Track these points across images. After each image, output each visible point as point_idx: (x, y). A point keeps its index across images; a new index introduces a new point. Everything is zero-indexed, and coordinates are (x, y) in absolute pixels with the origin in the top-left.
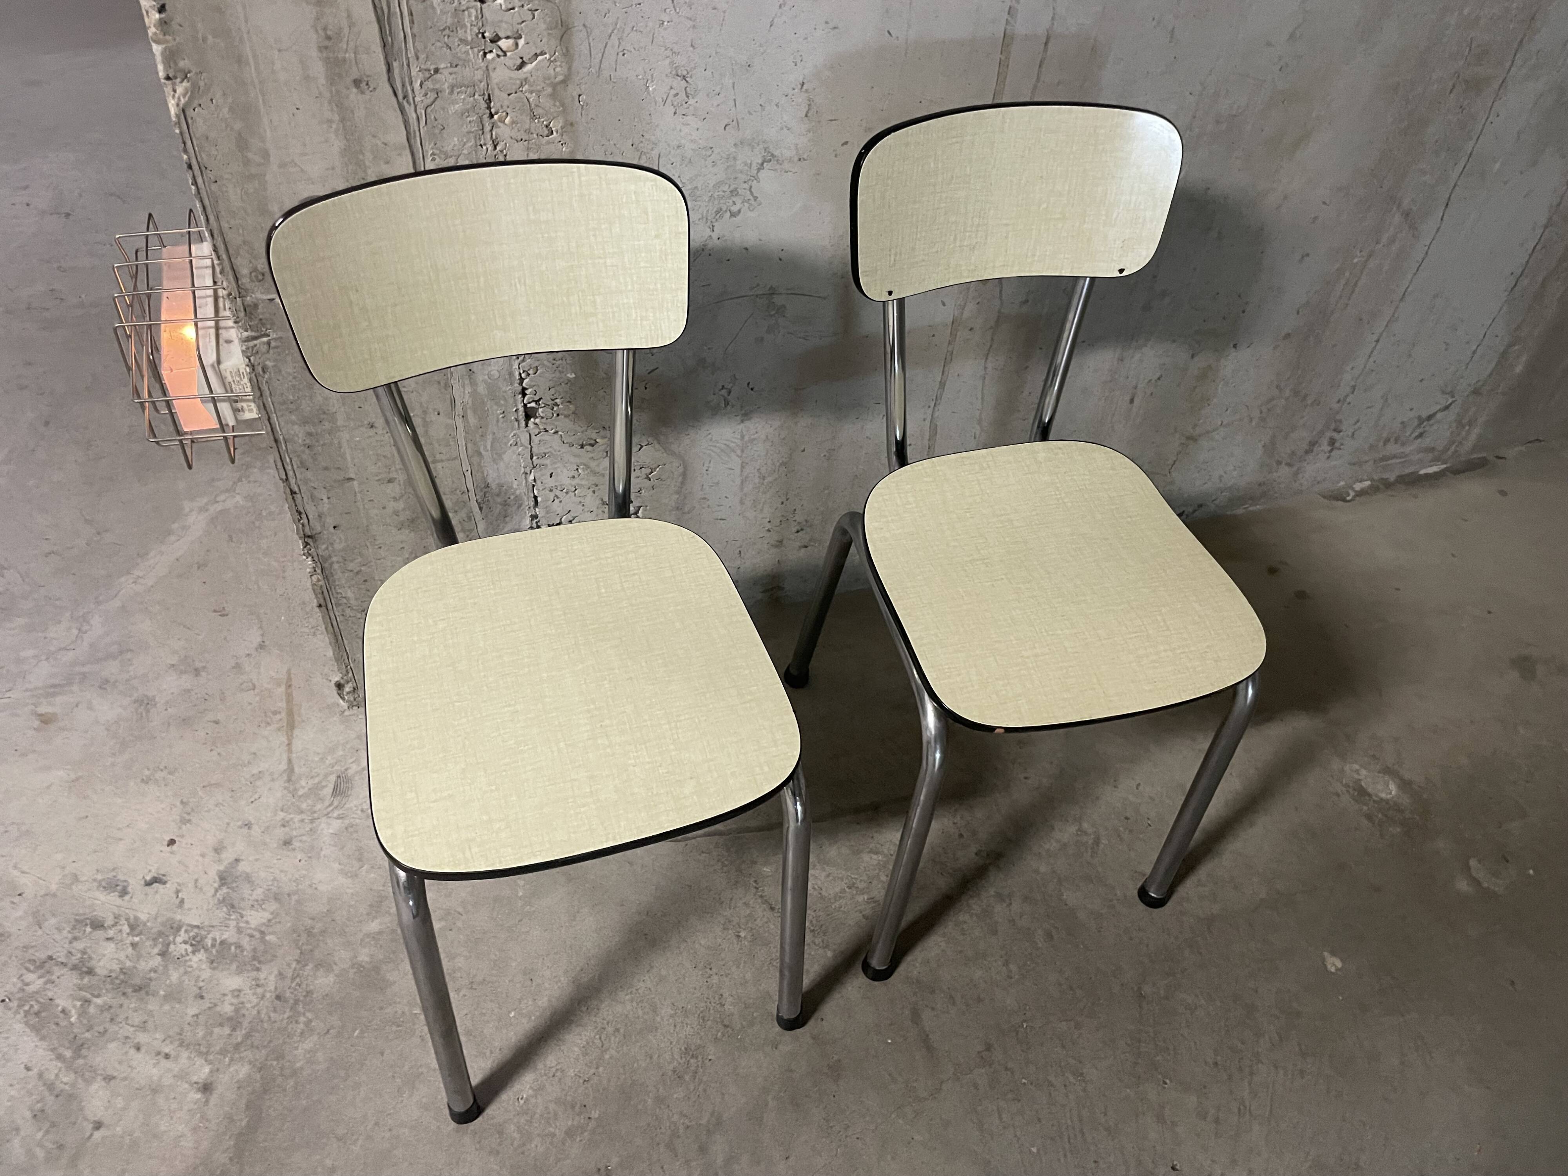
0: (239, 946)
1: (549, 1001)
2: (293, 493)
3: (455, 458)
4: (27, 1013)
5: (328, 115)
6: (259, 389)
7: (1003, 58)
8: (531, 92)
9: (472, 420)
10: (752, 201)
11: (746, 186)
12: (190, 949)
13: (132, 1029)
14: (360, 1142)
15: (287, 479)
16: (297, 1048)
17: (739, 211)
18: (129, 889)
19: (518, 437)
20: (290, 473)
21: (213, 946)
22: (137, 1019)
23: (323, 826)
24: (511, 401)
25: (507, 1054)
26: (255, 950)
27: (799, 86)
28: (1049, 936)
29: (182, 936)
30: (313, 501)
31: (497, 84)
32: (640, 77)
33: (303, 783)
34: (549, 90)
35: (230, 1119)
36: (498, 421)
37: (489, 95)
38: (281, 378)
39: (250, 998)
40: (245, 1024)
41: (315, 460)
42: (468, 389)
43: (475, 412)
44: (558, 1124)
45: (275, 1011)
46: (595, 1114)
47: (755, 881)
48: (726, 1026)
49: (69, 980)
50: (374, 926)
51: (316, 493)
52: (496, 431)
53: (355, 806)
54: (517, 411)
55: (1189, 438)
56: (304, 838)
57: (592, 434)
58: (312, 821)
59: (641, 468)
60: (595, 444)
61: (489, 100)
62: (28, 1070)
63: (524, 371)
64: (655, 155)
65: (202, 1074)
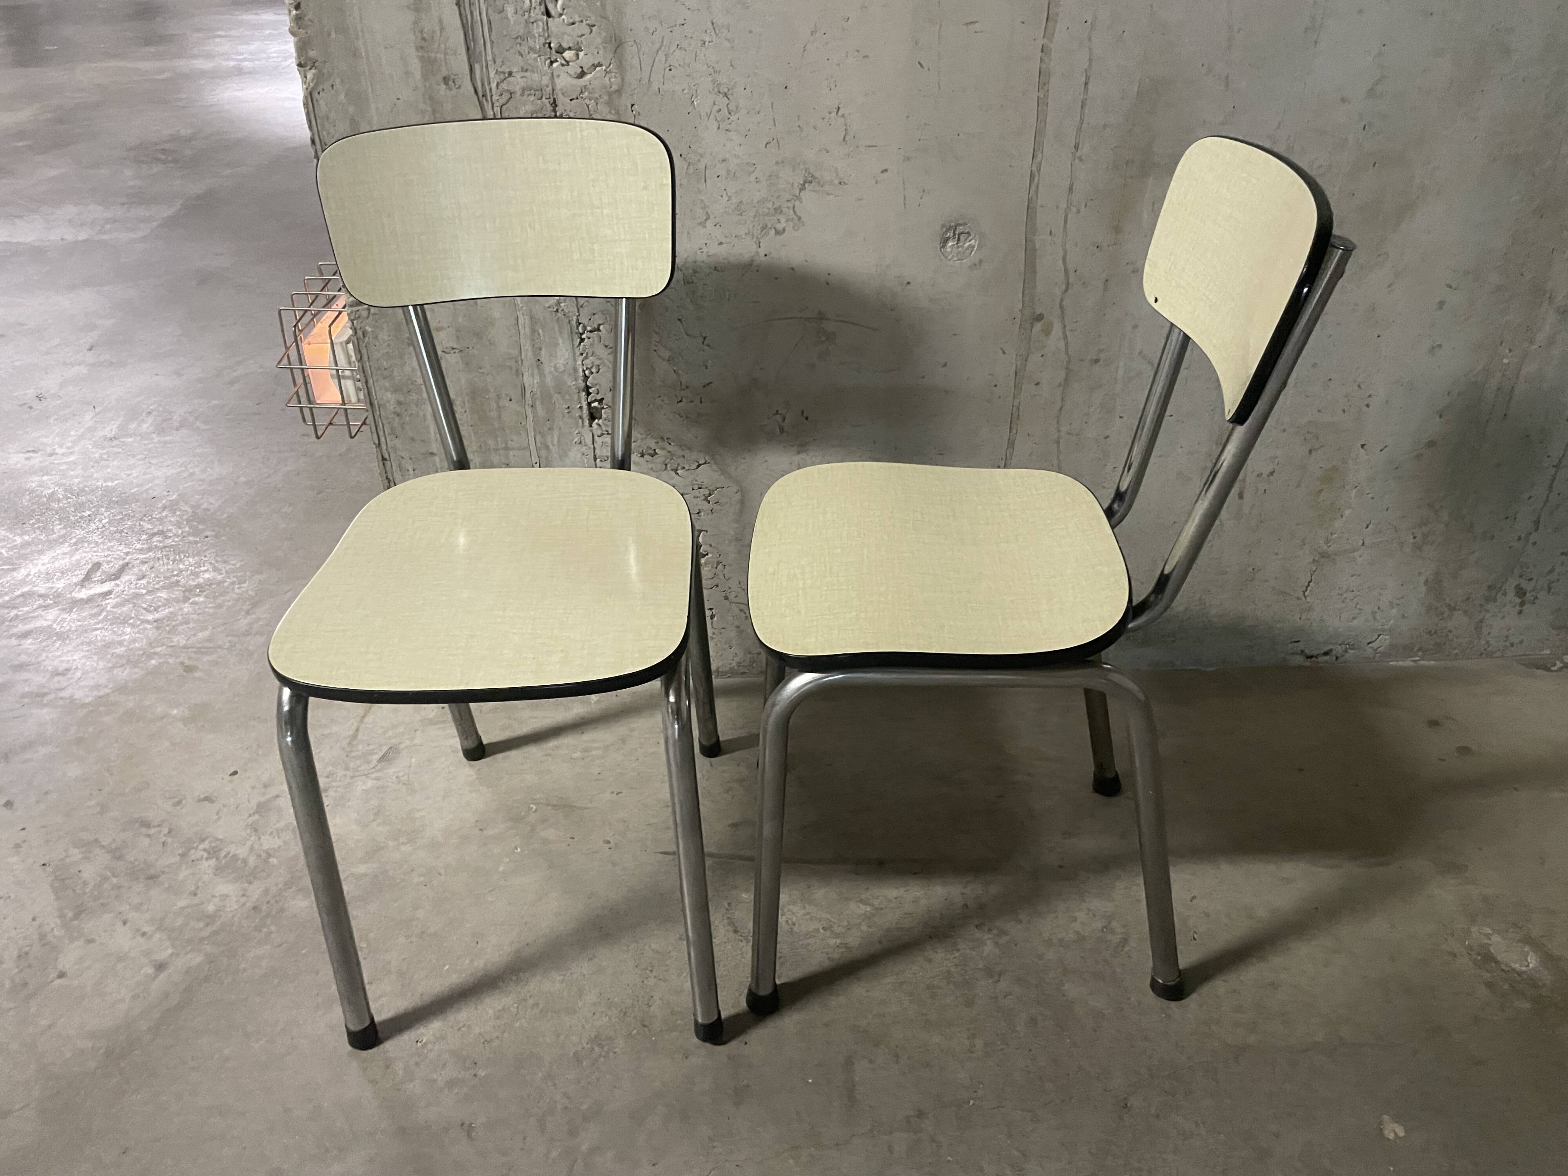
0: (245, 861)
1: (486, 964)
2: (384, 459)
3: (524, 449)
4: (57, 877)
5: (422, 106)
6: (360, 352)
7: (1041, 96)
8: (590, 100)
9: (540, 411)
10: (796, 221)
11: (790, 205)
12: (205, 855)
13: (128, 906)
14: (262, 1042)
15: (379, 444)
16: (249, 952)
17: (784, 230)
18: (184, 802)
19: (582, 436)
20: (383, 439)
21: (225, 856)
22: (136, 900)
23: (360, 783)
24: (576, 397)
25: (427, 999)
26: (256, 867)
27: (836, 110)
28: (1033, 1021)
29: (206, 845)
30: (400, 471)
31: (561, 90)
32: (685, 92)
33: (360, 748)
34: (606, 98)
35: (167, 995)
36: (563, 417)
37: (554, 99)
38: (377, 344)
39: (232, 905)
40: (218, 923)
41: (403, 428)
42: (537, 379)
43: (542, 403)
44: (443, 1073)
45: (248, 918)
46: (481, 1073)
47: (729, 904)
48: (644, 1026)
49: (102, 858)
51: (403, 462)
52: (562, 426)
53: (394, 773)
54: (581, 407)
55: (1324, 555)
56: (339, 789)
57: (652, 443)
58: (352, 778)
59: (700, 488)
60: (654, 454)
61: (554, 104)
62: (34, 919)
63: (587, 369)
64: (701, 166)
65: (164, 955)
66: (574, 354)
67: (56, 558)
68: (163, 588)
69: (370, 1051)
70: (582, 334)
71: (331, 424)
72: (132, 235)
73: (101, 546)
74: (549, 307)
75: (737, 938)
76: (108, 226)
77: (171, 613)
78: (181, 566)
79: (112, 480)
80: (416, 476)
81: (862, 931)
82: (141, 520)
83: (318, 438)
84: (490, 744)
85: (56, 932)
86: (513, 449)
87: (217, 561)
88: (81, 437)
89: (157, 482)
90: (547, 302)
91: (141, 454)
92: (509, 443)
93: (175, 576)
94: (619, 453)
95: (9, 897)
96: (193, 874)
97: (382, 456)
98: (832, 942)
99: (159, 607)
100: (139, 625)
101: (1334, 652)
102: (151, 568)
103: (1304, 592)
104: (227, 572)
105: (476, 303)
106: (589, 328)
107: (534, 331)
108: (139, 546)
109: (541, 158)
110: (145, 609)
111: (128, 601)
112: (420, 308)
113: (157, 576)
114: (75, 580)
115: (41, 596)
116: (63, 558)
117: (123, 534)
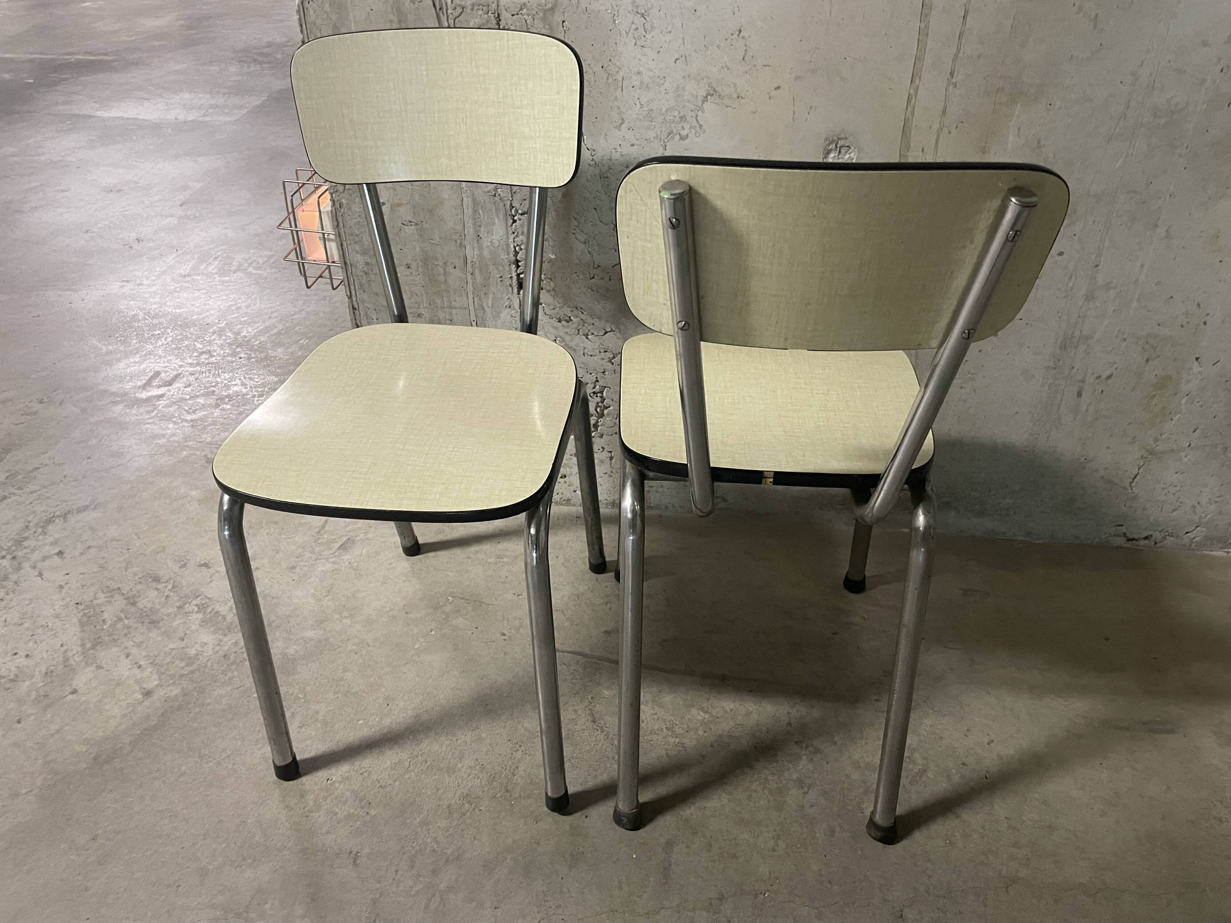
0: (224, 618)
1: (391, 723)
2: (354, 308)
3: (465, 308)
4: (85, 615)
5: (391, 16)
6: (337, 220)
7: (922, 27)
8: (528, 16)
9: (479, 279)
10: (698, 129)
11: (693, 114)
12: (196, 609)
13: (132, 643)
14: (210, 764)
15: (351, 297)
16: (215, 690)
17: (687, 136)
18: (188, 565)
19: (511, 301)
20: (353, 292)
21: (210, 612)
22: (139, 638)
23: (321, 565)
24: (507, 268)
25: (341, 746)
26: (231, 623)
27: (737, 33)
28: (831, 831)
29: (198, 601)
30: (367, 318)
31: (504, 6)
32: (609, 11)
33: (326, 536)
34: (541, 14)
35: (148, 717)
36: (497, 284)
37: (499, 15)
38: (350, 214)
39: (209, 651)
40: (196, 665)
41: (370, 285)
42: (477, 252)
43: (481, 271)
44: (343, 808)
45: (218, 663)
46: (373, 812)
47: (592, 698)
48: (507, 791)
49: (120, 603)
50: (310, 634)
51: (369, 312)
52: (496, 292)
53: (348, 559)
54: (511, 277)
55: (1152, 453)
56: (304, 568)
57: (567, 311)
58: (316, 560)
59: (605, 352)
60: (569, 320)
61: (498, 19)
62: (62, 646)
63: (517, 245)
64: (619, 77)
65: (151, 684)
66: (508, 232)
67: (128, 366)
68: (202, 395)
69: (291, 782)
70: (514, 216)
71: (321, 276)
72: (227, 119)
73: (163, 359)
74: (488, 192)
75: (594, 727)
76: (210, 111)
77: (204, 415)
78: (218, 380)
79: (180, 308)
80: (378, 323)
81: (699, 735)
82: (195, 341)
83: (308, 287)
84: (425, 545)
85: (76, 658)
86: (455, 308)
87: (245, 378)
88: (164, 273)
89: (212, 312)
90: (486, 187)
91: (205, 289)
92: (453, 303)
93: (213, 386)
94: (528, 318)
95: (48, 626)
96: (184, 623)
97: (353, 306)
98: (672, 740)
99: (196, 410)
100: (179, 423)
101: (1153, 538)
102: (196, 379)
103: (1131, 483)
104: (251, 387)
105: (429, 184)
106: (520, 212)
107: (475, 211)
108: (190, 361)
109: (474, 63)
110: (185, 410)
111: (174, 403)
112: (372, 187)
113: (199, 386)
114: (139, 383)
115: (112, 393)
116: (135, 366)
117: (181, 351)
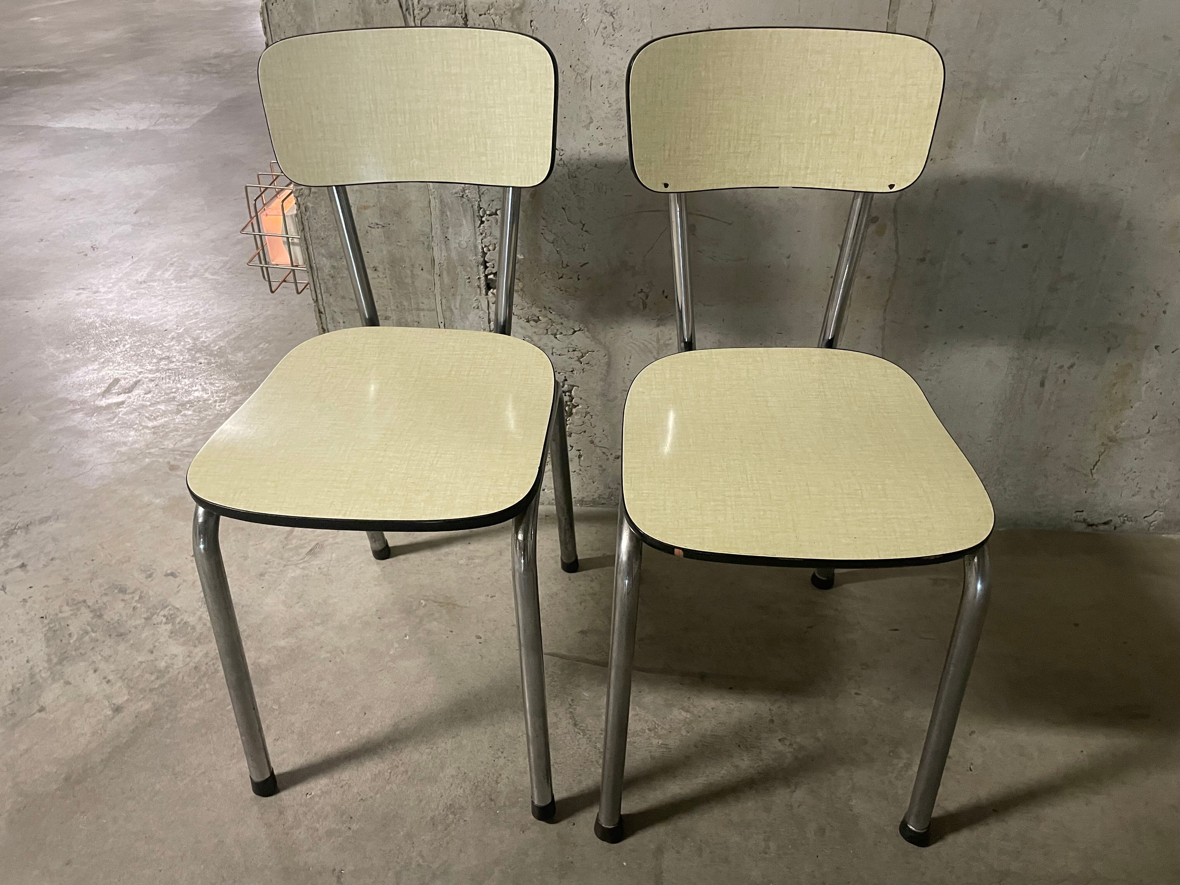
0: (194, 628)
1: (370, 732)
2: (320, 312)
3: (433, 310)
4: (50, 628)
6: (302, 223)
8: (496, 15)
9: (446, 280)
12: (164, 620)
13: (100, 658)
14: (185, 782)
15: (317, 300)
16: (186, 704)
18: (154, 575)
19: (479, 302)
20: (319, 296)
21: (179, 623)
22: (107, 652)
23: (290, 571)
24: (475, 269)
25: (319, 758)
26: (201, 634)
28: (822, 831)
29: (165, 612)
30: (333, 321)
31: (472, 6)
32: (577, 10)
33: (294, 541)
34: (509, 14)
35: (118, 735)
36: (465, 285)
37: (466, 15)
38: (317, 217)
39: (179, 663)
40: (166, 678)
41: (337, 289)
42: (444, 253)
43: (448, 273)
44: (324, 824)
45: (189, 676)
46: (354, 827)
47: (572, 700)
48: (491, 800)
49: (86, 616)
50: (282, 643)
51: (335, 316)
52: (464, 294)
53: (317, 564)
54: (479, 278)
55: (1112, 439)
56: (274, 575)
57: (535, 311)
58: (285, 565)
59: (574, 351)
60: (537, 321)
61: (466, 18)
62: (28, 661)
63: (485, 246)
64: (588, 76)
65: (121, 700)
66: (475, 234)
67: (87, 373)
68: (163, 402)
69: (269, 798)
70: (482, 217)
71: (284, 281)
72: (178, 127)
73: (122, 366)
74: (456, 193)
75: (576, 730)
76: (161, 120)
77: (165, 422)
78: (179, 385)
79: (137, 314)
80: (345, 328)
81: (682, 735)
82: (154, 347)
83: (272, 292)
84: (395, 547)
85: (43, 674)
86: (423, 310)
87: (206, 383)
88: (119, 280)
89: (170, 318)
90: (454, 188)
91: (161, 295)
92: (421, 304)
93: (173, 393)
94: (502, 319)
95: (12, 642)
96: (153, 634)
97: (319, 310)
98: (655, 741)
99: (158, 416)
100: (141, 430)
101: (1112, 523)
102: (156, 385)
103: (1091, 470)
104: (212, 392)
105: (396, 187)
106: (488, 212)
107: (443, 212)
108: (149, 368)
109: (445, 62)
110: (146, 417)
111: (135, 410)
112: (342, 189)
113: (159, 392)
114: (99, 391)
115: (72, 402)
116: (93, 373)
117: (139, 357)
